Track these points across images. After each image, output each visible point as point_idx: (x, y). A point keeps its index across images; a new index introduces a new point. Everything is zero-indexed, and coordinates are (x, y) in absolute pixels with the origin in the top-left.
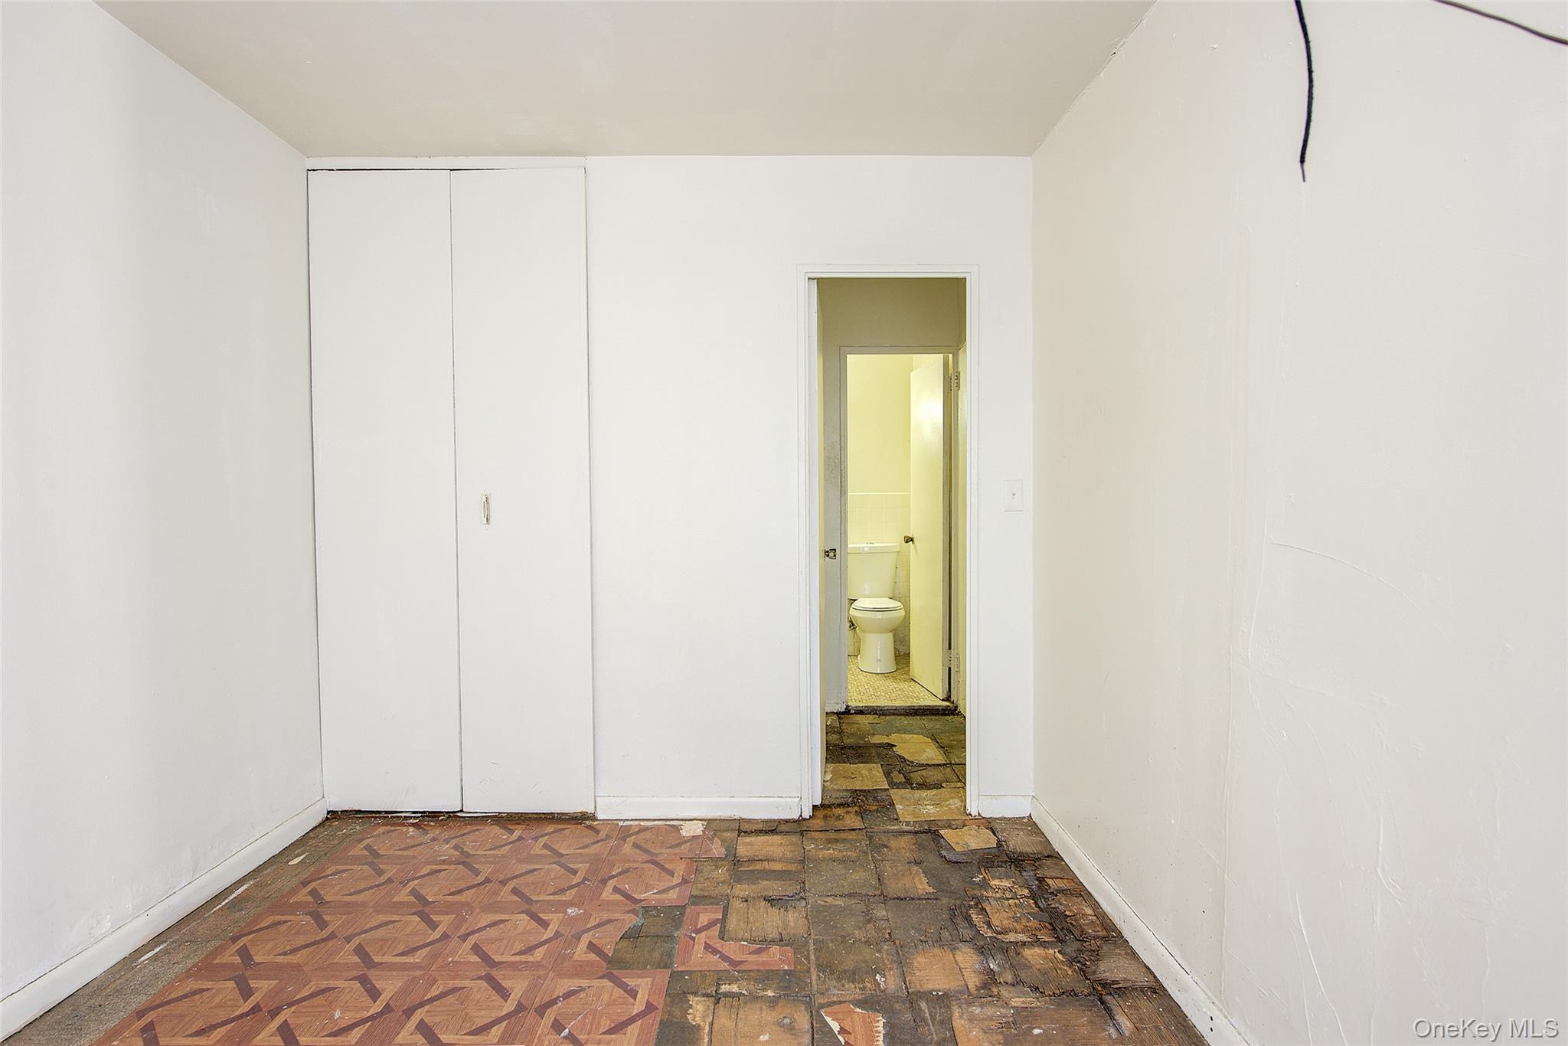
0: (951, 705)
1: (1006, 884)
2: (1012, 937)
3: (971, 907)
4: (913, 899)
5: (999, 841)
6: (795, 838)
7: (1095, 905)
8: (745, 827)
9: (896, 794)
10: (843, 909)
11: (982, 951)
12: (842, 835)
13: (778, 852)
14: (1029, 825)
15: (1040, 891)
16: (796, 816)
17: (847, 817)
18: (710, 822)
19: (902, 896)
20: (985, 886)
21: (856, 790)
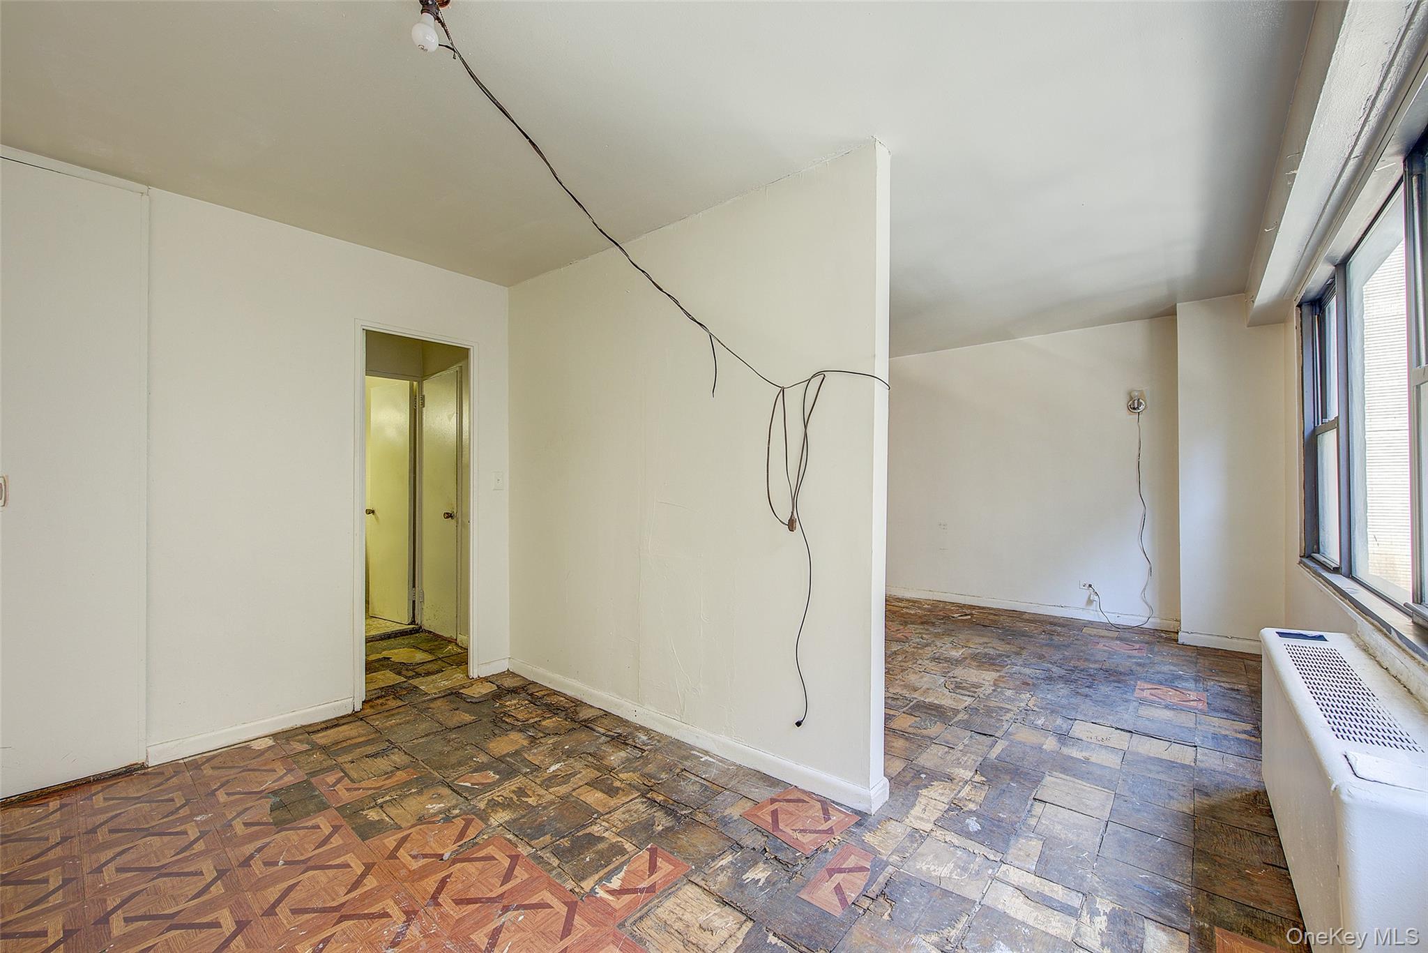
0: (417, 627)
1: (514, 702)
2: (532, 721)
3: (502, 717)
4: (466, 725)
5: (498, 686)
6: (359, 723)
7: (564, 696)
8: (311, 729)
9: (415, 682)
10: (428, 742)
11: (520, 731)
12: (394, 712)
13: (354, 733)
14: (509, 674)
15: (534, 700)
16: (350, 712)
17: (389, 702)
18: (274, 736)
19: (460, 725)
20: (502, 706)
21: (383, 688)
